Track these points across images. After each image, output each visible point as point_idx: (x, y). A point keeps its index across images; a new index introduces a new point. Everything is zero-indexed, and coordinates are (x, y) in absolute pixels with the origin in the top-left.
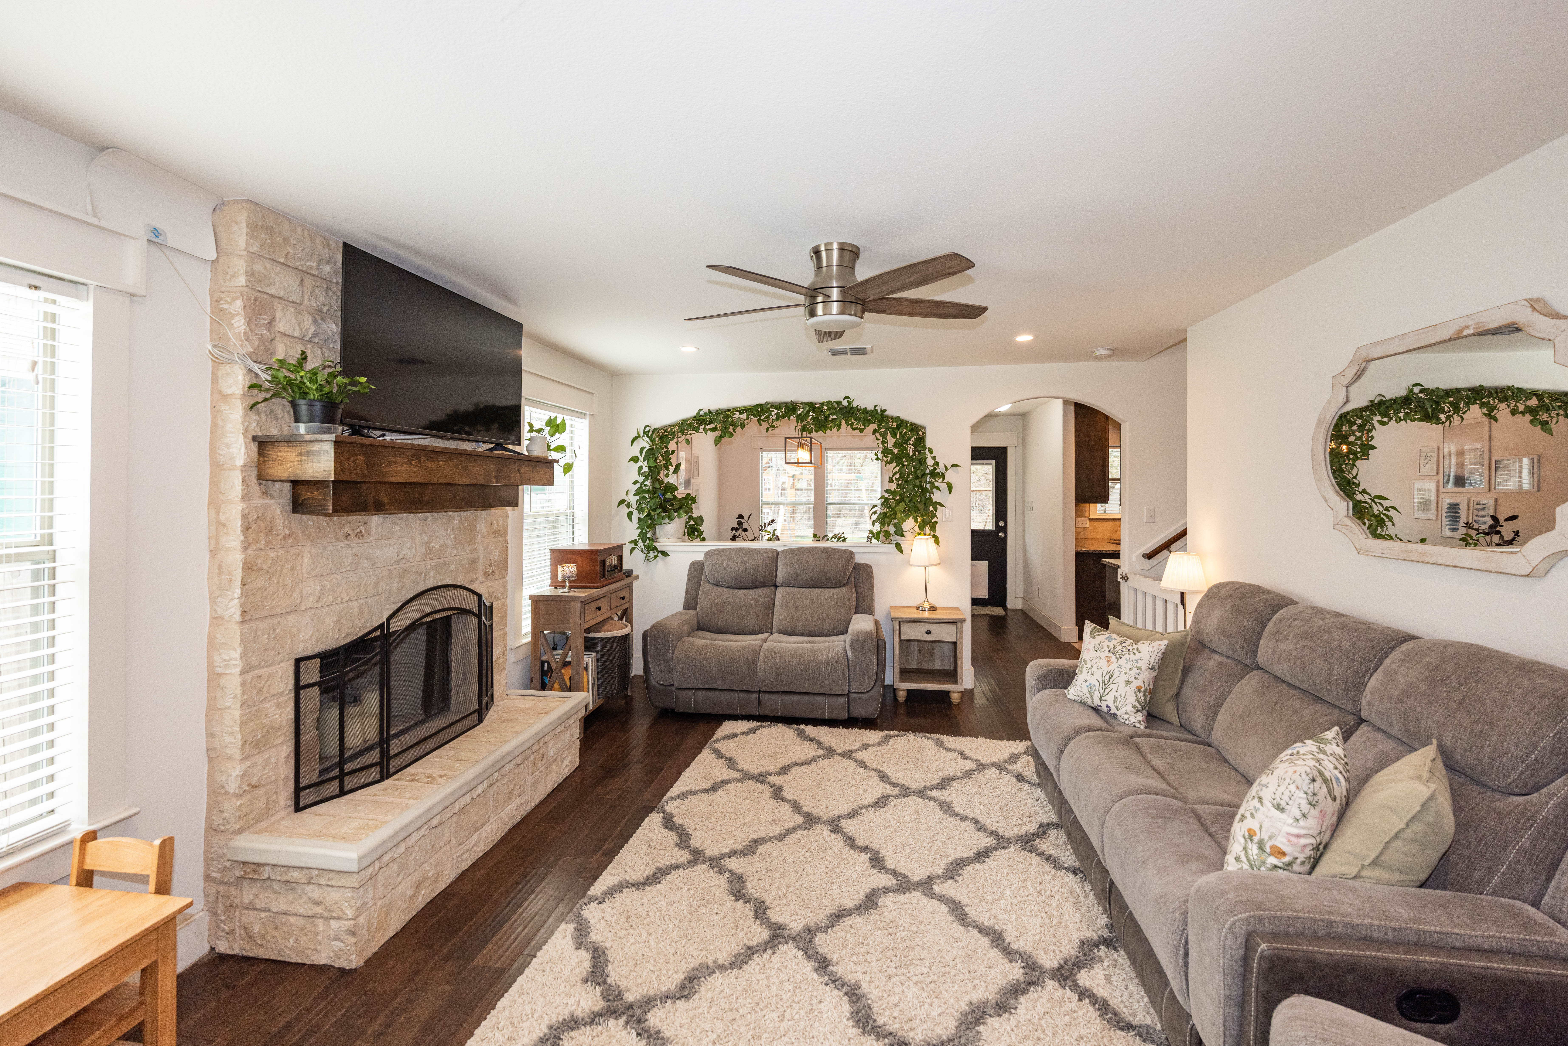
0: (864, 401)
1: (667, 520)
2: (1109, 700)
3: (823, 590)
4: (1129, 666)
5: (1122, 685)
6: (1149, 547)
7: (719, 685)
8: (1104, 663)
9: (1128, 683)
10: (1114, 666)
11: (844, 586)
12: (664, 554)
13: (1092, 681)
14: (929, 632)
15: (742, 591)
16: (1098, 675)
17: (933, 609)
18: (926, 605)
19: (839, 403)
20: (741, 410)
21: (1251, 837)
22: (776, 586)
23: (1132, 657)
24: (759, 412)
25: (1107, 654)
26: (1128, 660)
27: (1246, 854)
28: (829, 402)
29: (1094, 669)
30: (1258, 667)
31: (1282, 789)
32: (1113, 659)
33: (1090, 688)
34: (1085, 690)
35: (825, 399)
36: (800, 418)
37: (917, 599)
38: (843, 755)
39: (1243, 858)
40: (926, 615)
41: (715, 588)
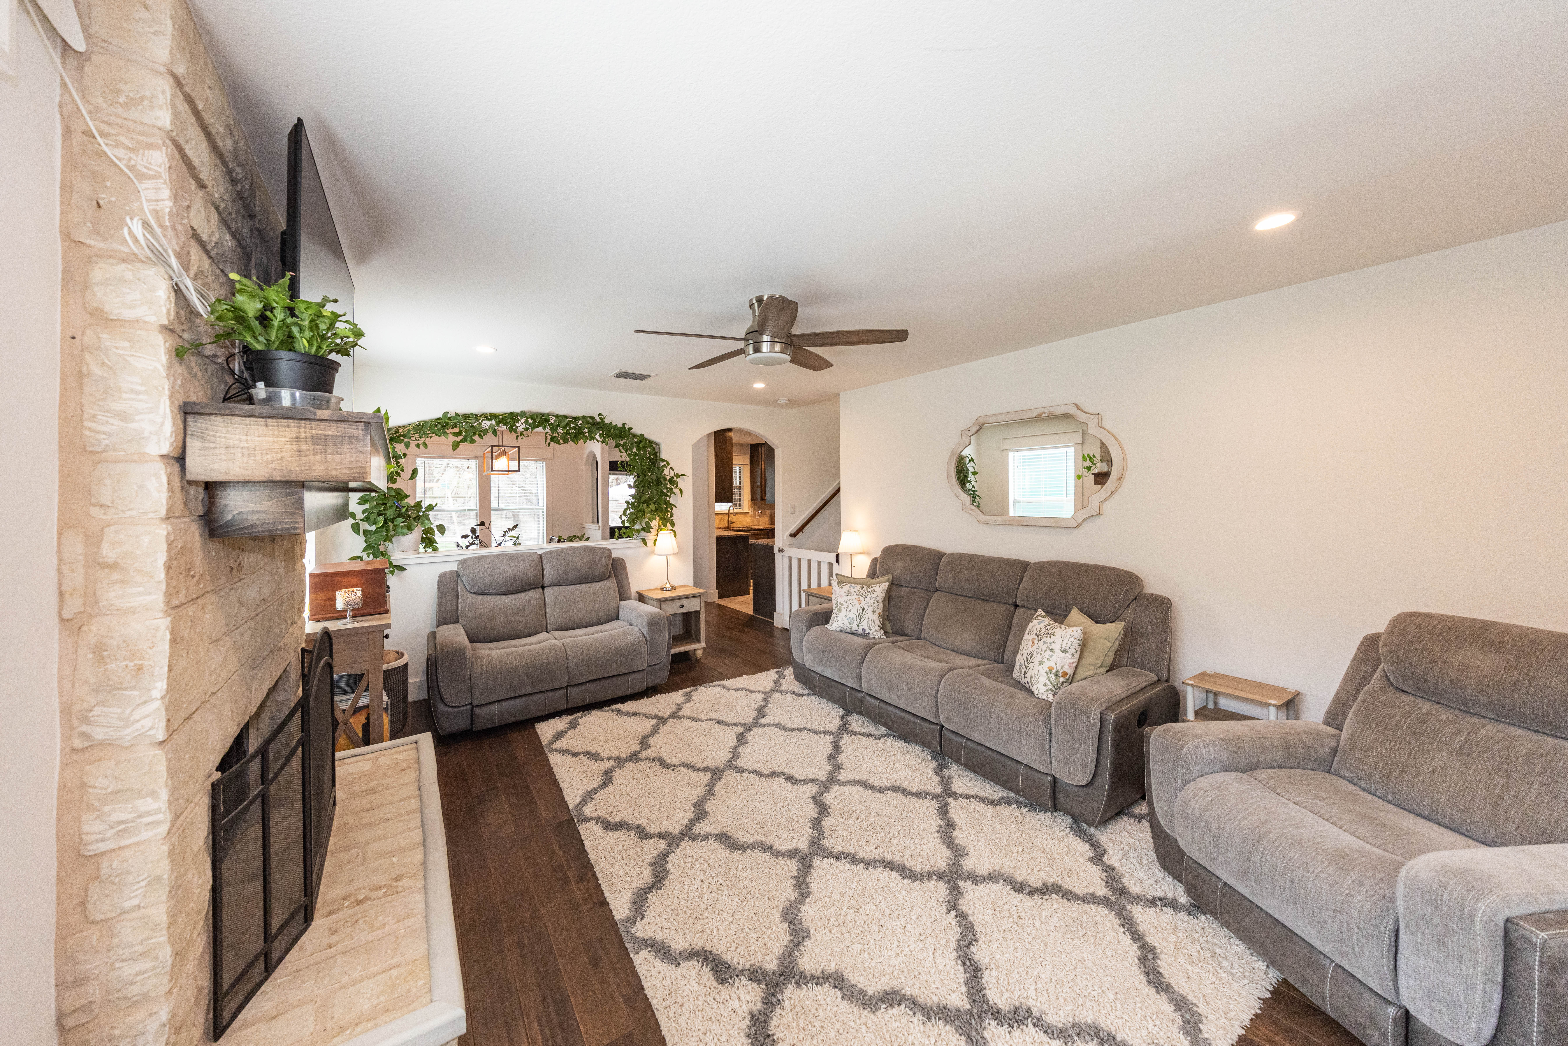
0: (615, 418)
1: (406, 530)
2: (864, 625)
3: (590, 585)
4: (872, 601)
5: (871, 613)
6: (793, 528)
7: (529, 689)
8: (856, 602)
9: (874, 612)
10: (863, 603)
11: (607, 578)
12: (401, 568)
13: (851, 615)
14: (682, 606)
15: (510, 596)
16: (854, 611)
17: (673, 588)
18: (668, 586)
19: (592, 418)
20: (487, 417)
21: (1051, 671)
22: (543, 587)
23: (873, 596)
24: (509, 420)
25: (855, 596)
26: (871, 598)
27: (1050, 681)
28: (584, 417)
29: (851, 607)
30: (937, 590)
31: (1065, 641)
32: (861, 599)
33: (850, 621)
34: (846, 622)
35: (579, 414)
36: (554, 429)
37: (661, 581)
38: (670, 717)
39: (1049, 683)
40: (668, 594)
41: (480, 597)
